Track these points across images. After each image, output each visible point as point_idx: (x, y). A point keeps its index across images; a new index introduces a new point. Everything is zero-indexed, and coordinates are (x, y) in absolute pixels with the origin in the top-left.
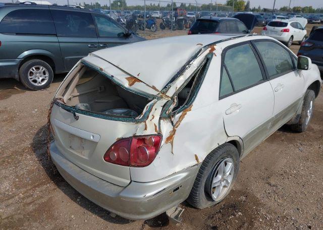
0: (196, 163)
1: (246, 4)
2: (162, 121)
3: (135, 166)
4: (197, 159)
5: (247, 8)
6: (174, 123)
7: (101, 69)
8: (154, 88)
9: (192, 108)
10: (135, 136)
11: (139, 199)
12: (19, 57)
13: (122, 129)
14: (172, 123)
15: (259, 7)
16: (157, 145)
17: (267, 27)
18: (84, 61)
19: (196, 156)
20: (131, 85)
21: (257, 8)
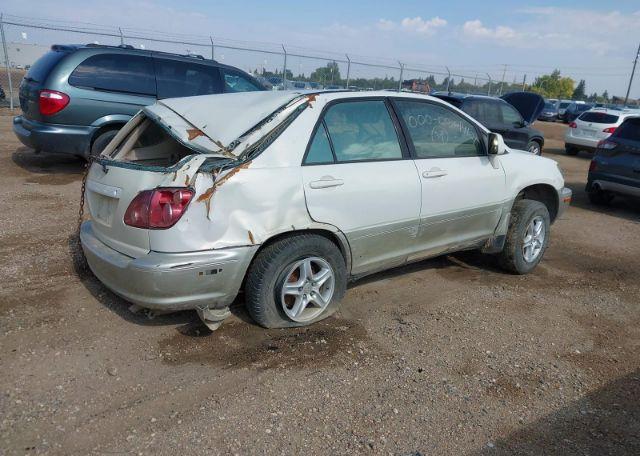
0: (249, 242)
1: (575, 86)
2: (200, 174)
3: (154, 228)
4: (251, 238)
5: (579, 93)
6: (218, 179)
7: (160, 118)
8: (219, 144)
9: (250, 166)
10: (159, 188)
11: (148, 269)
12: (94, 124)
13: (148, 180)
14: (214, 178)
15: (605, 94)
16: (185, 203)
17: (578, 121)
18: (145, 110)
19: (250, 233)
20: (190, 139)
21: (600, 94)
